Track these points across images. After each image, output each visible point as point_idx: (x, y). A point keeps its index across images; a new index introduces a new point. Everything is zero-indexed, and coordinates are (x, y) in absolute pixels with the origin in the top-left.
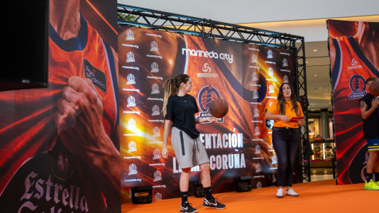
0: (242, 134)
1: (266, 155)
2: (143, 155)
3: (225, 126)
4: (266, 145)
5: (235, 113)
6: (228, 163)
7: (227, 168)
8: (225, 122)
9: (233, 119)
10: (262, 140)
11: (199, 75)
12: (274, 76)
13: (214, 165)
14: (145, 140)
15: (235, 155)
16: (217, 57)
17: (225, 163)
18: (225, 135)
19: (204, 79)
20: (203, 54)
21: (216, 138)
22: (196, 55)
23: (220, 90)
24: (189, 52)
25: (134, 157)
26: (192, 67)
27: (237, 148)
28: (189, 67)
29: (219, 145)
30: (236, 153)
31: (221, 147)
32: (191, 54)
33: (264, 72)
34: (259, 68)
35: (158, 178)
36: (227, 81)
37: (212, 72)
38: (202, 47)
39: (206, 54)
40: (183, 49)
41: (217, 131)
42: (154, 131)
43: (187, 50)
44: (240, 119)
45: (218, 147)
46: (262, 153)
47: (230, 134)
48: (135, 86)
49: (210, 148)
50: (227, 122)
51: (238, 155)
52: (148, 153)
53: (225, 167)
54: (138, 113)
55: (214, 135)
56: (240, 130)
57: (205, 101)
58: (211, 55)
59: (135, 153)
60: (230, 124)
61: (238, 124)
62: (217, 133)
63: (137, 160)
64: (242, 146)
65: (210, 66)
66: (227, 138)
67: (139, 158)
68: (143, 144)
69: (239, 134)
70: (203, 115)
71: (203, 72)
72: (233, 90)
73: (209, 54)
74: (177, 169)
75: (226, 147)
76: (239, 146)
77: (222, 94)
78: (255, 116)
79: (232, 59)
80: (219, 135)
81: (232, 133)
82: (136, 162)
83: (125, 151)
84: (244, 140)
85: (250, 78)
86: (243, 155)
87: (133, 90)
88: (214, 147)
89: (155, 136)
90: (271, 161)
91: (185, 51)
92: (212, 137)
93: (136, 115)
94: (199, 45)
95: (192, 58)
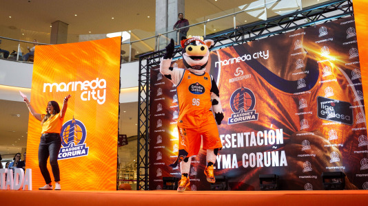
0: (281, 130)
1: (319, 151)
3: (260, 123)
4: (318, 139)
5: (272, 108)
6: (263, 161)
7: (262, 166)
8: (259, 120)
9: (270, 115)
10: (313, 134)
11: (231, 81)
12: (331, 54)
13: (247, 163)
15: (273, 153)
16: (250, 59)
17: (260, 161)
18: (260, 132)
19: (236, 83)
20: (235, 60)
21: (250, 136)
22: (228, 63)
23: (253, 88)
26: (224, 75)
27: (275, 145)
28: (221, 76)
29: (253, 143)
30: (274, 150)
31: (255, 145)
32: (223, 64)
33: (313, 55)
34: (305, 53)
35: (194, 173)
36: (261, 78)
37: (244, 75)
38: (233, 55)
39: (238, 59)
40: (216, 63)
41: (251, 129)
43: (219, 62)
44: (279, 114)
45: (251, 145)
46: (312, 149)
47: (266, 132)
49: (242, 146)
50: (262, 119)
51: (277, 152)
53: (260, 165)
55: (247, 134)
56: (279, 126)
57: (237, 103)
58: (244, 58)
60: (266, 120)
61: (276, 119)
62: (251, 132)
64: (282, 142)
65: (242, 69)
66: (262, 136)
69: (277, 130)
71: (234, 77)
72: (270, 86)
73: (241, 58)
75: (260, 144)
76: (278, 143)
77: (256, 92)
78: (301, 107)
79: (268, 55)
80: (253, 133)
81: (268, 130)
83: (170, 151)
84: (284, 136)
85: (292, 68)
86: (283, 153)
88: (247, 145)
90: (329, 159)
91: (218, 64)
92: (244, 136)
94: (231, 54)
95: (224, 68)
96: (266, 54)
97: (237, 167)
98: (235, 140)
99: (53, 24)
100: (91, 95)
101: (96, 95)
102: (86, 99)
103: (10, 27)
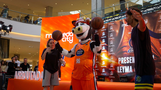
0: (153, 56)
2: (107, 66)
11: (129, 33)
14: (108, 61)
24: (125, 25)
25: (104, 66)
26: (126, 31)
28: (125, 31)
35: (112, 74)
40: (122, 25)
42: (111, 57)
48: (105, 43)
52: (109, 65)
54: (106, 51)
59: (104, 65)
63: (105, 67)
67: (106, 67)
68: (107, 62)
70: (131, 49)
71: (131, 31)
74: (119, 71)
79: (147, 21)
82: (104, 68)
83: (101, 64)
85: (159, 27)
87: (104, 44)
89: (111, 59)
91: (123, 26)
93: (105, 52)
95: (126, 27)
96: (146, 21)
97: (132, 72)
98: (131, 60)
99: (46, 8)
100: (66, 39)
101: (69, 39)
102: (64, 41)
103: (28, 9)
